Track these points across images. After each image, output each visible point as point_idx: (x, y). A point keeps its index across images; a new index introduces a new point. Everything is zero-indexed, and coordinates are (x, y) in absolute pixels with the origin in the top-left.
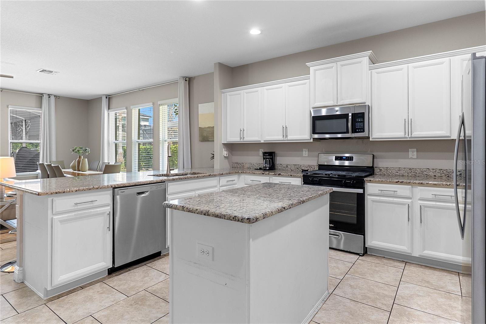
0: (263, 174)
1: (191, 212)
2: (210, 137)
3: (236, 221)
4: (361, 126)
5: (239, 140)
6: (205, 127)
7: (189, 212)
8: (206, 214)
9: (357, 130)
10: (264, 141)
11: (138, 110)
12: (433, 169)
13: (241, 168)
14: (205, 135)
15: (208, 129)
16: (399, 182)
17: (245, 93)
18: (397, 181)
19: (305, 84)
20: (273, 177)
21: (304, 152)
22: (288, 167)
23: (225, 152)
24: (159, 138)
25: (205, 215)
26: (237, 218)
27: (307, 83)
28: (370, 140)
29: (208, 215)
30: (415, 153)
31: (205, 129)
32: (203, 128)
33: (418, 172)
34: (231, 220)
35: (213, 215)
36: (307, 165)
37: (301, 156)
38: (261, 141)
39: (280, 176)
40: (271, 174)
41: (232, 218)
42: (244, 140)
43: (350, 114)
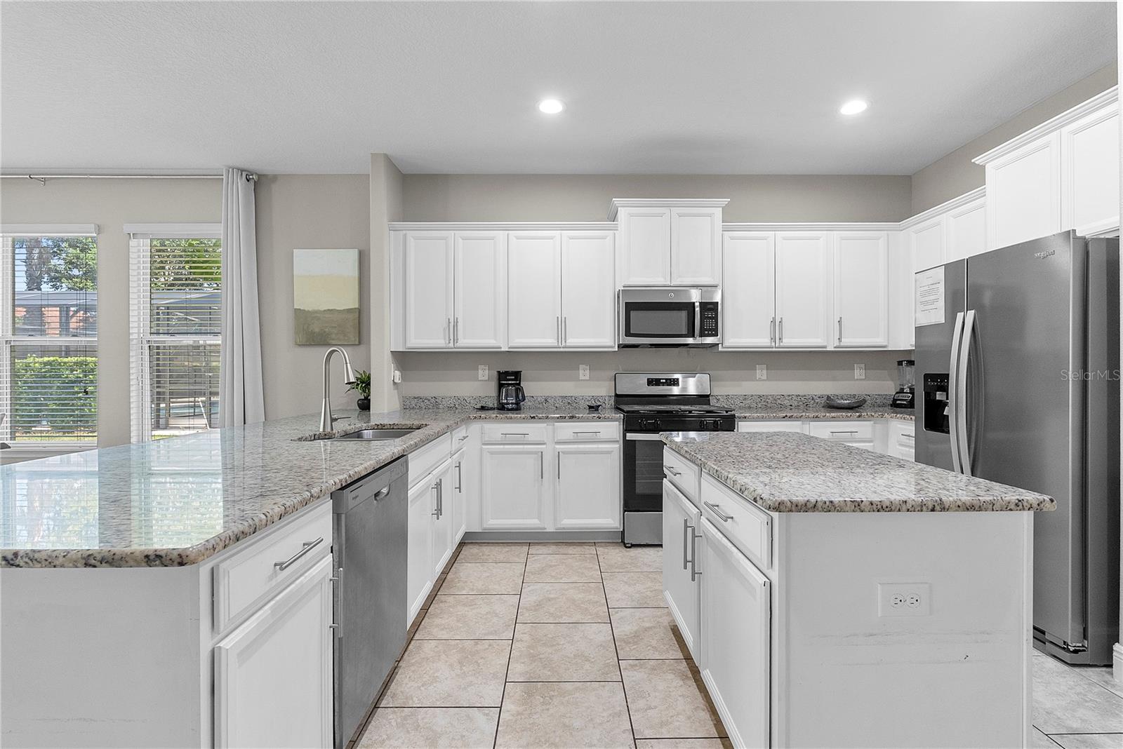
0: (534, 417)
1: (887, 509)
2: (333, 336)
3: (1024, 509)
4: (712, 326)
5: (444, 345)
6: (316, 309)
7: (878, 511)
8: (938, 508)
9: (706, 332)
10: (510, 348)
11: (10, 239)
12: (789, 396)
13: (429, 409)
14: (317, 330)
15: (327, 316)
16: (786, 416)
17: (460, 240)
18: (784, 415)
19: (604, 238)
20: (556, 424)
21: (581, 372)
22: (550, 401)
23: (396, 372)
24: (129, 334)
25: (933, 510)
26: (1025, 504)
27: (608, 238)
28: (720, 350)
29: (943, 509)
30: (765, 372)
31: (315, 315)
32: (309, 311)
33: (769, 401)
34: (1011, 510)
35: (959, 506)
36: (589, 396)
37: (577, 379)
38: (501, 348)
39: (574, 419)
40: (553, 418)
41: (1012, 506)
42: (458, 345)
43: (697, 304)
